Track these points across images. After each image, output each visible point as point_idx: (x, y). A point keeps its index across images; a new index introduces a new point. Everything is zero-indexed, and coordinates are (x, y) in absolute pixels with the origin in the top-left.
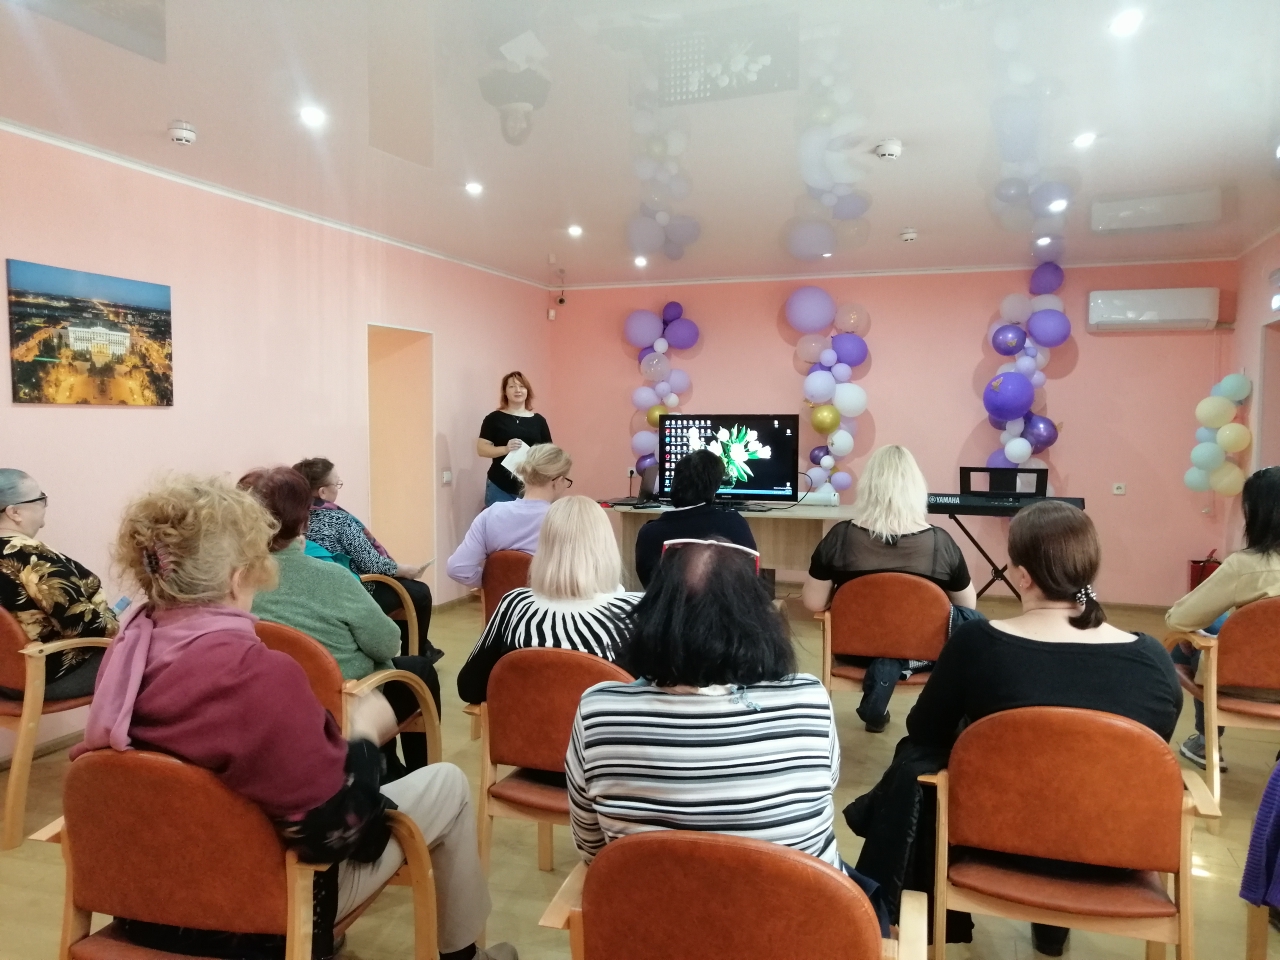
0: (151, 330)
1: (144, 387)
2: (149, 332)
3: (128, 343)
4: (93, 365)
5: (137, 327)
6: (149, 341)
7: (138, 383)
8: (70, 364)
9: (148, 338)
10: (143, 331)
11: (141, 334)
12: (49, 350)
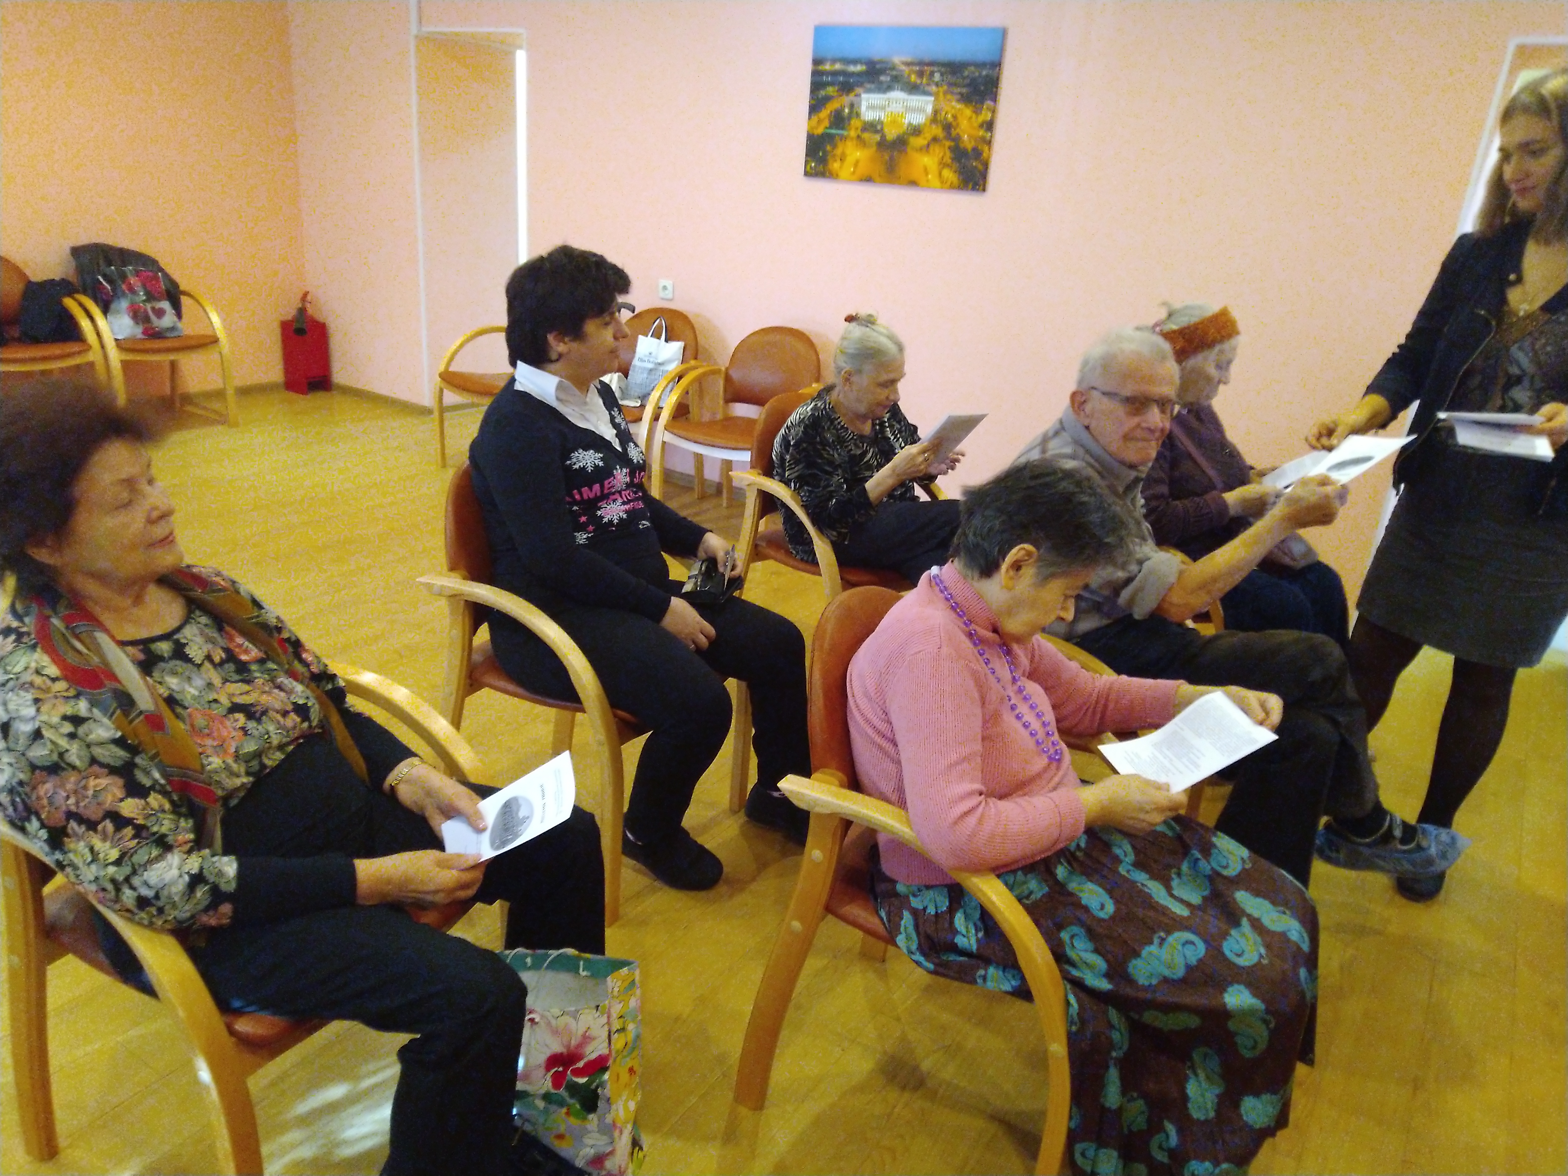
0: (964, 90)
1: (943, 165)
2: (961, 94)
3: (929, 109)
4: (883, 137)
5: (945, 87)
6: (959, 106)
7: (936, 160)
8: (859, 137)
9: (959, 101)
10: (952, 93)
11: (950, 97)
12: (839, 120)
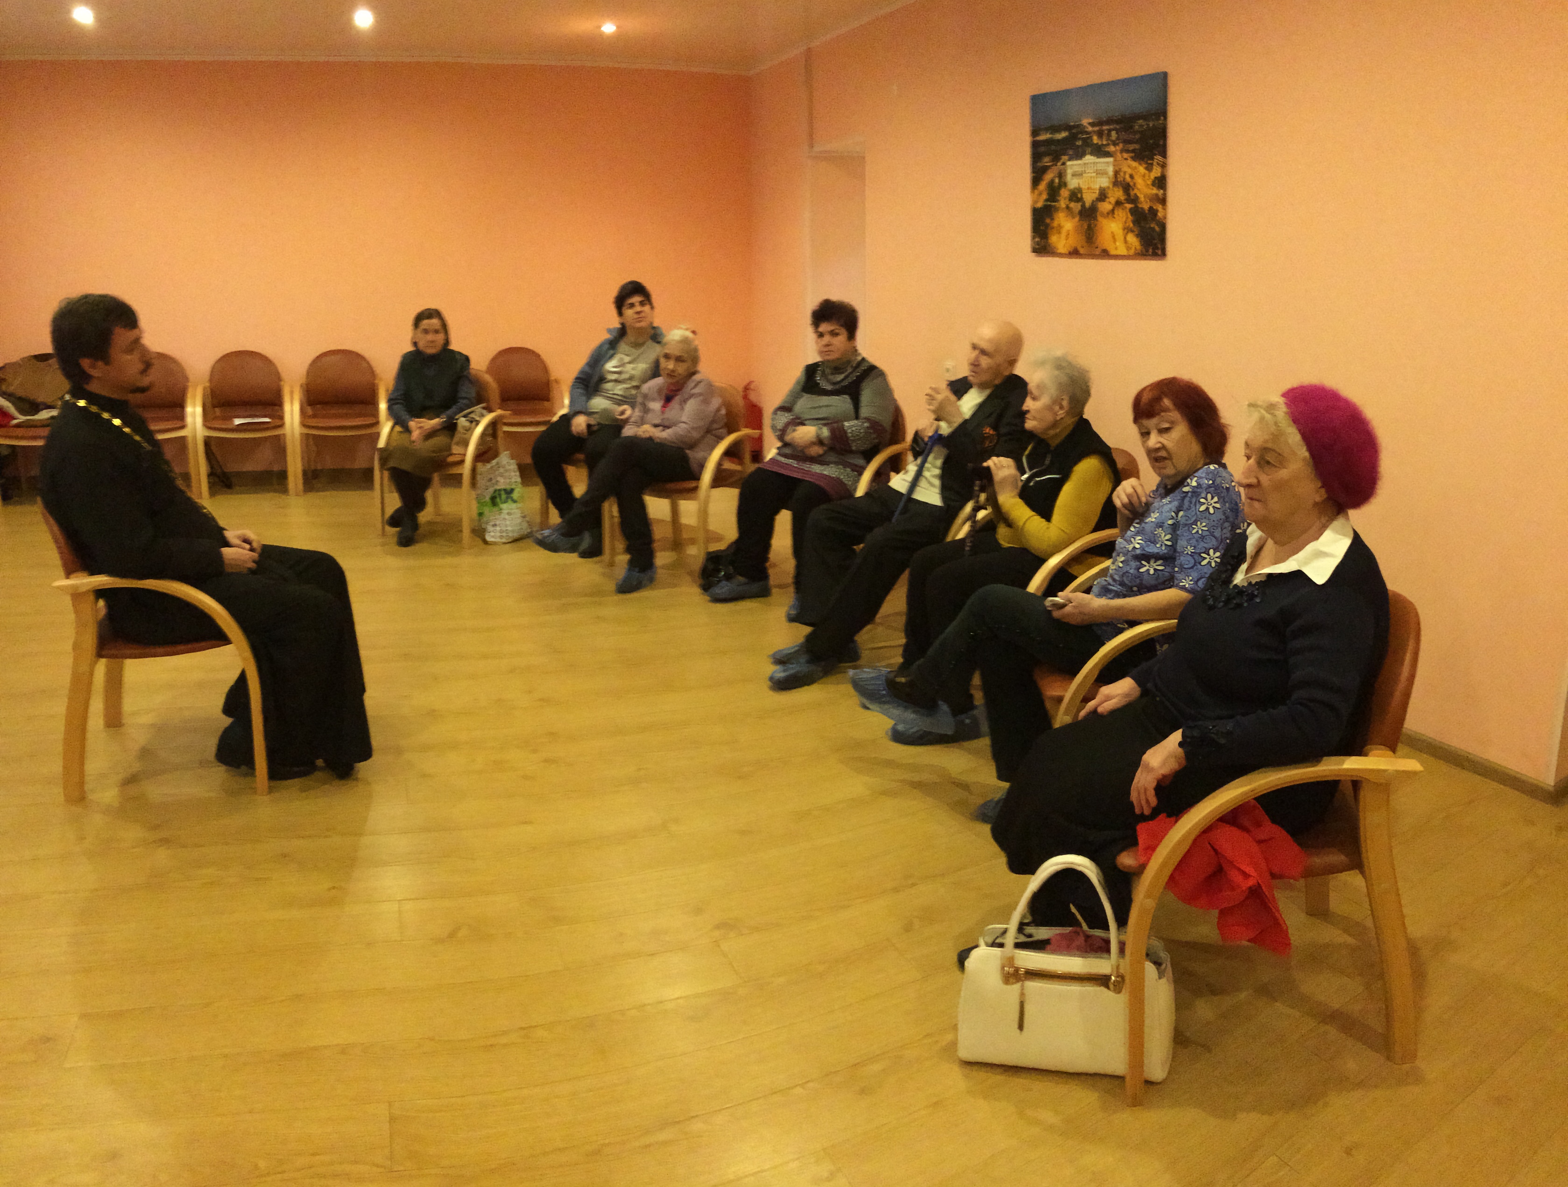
0: (1137, 146)
1: (1127, 230)
2: (1133, 151)
3: (1110, 170)
4: (1083, 206)
5: (1121, 145)
6: (1134, 164)
7: (1121, 226)
8: (1068, 207)
9: (1134, 159)
10: (1128, 151)
11: (1125, 155)
12: (1053, 192)
